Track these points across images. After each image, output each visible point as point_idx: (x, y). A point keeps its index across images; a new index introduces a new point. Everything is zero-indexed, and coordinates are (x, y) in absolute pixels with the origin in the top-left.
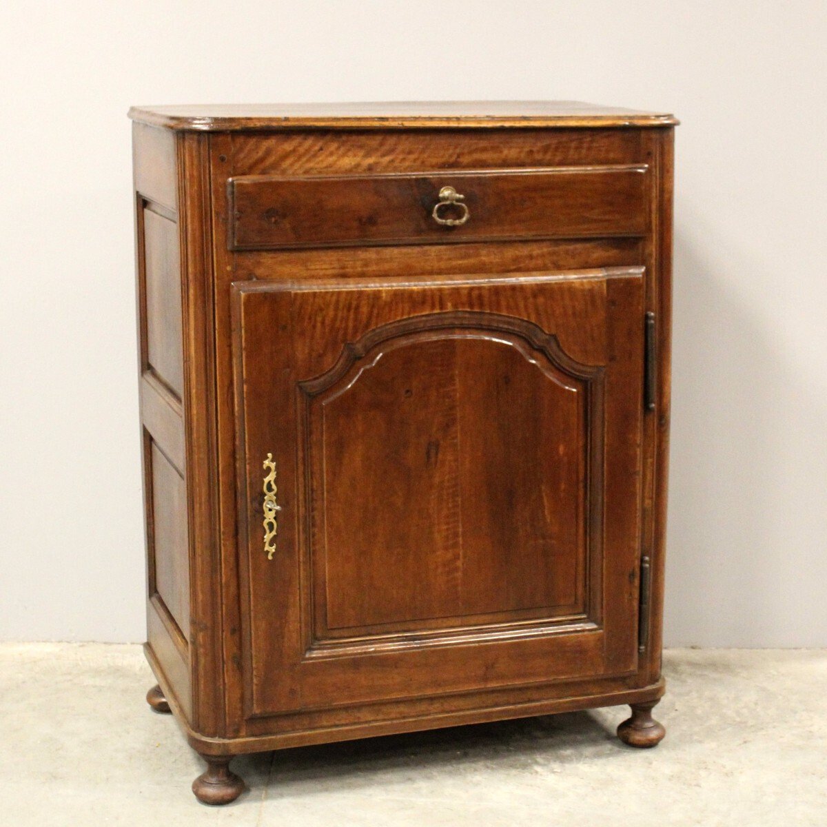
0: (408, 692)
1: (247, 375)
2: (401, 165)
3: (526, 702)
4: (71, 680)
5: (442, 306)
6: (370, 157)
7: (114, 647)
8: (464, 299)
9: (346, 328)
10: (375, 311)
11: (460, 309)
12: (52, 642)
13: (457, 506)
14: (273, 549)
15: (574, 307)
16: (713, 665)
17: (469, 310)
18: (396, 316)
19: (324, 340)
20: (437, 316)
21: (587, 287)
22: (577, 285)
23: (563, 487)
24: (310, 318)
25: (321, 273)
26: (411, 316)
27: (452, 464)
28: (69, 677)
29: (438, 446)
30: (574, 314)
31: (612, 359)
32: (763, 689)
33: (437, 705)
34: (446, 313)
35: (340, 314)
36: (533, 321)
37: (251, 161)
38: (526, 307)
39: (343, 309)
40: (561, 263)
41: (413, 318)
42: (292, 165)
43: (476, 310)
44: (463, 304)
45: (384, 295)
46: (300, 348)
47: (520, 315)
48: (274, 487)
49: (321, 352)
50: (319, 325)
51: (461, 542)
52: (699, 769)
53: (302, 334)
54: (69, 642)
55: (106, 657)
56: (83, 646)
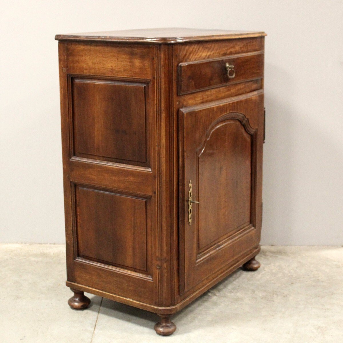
1: (186, 149)
2: (215, 55)
4: (25, 259)
5: (227, 111)
6: (209, 52)
7: (43, 245)
8: (231, 108)
9: (207, 124)
10: (213, 116)
12: (18, 243)
14: (191, 221)
15: (252, 107)
16: (280, 252)
17: (232, 112)
18: (217, 117)
19: (202, 130)
24: (199, 121)
26: (220, 116)
28: (25, 257)
30: (252, 109)
31: (259, 125)
32: (300, 262)
34: (227, 114)
35: (206, 119)
36: (244, 114)
38: (243, 109)
39: (206, 116)
44: (231, 110)
45: (215, 109)
47: (242, 112)
48: (192, 194)
49: (202, 135)
50: (201, 124)
52: (274, 294)
53: (198, 128)
54: (25, 243)
55: (40, 249)
56: (31, 245)
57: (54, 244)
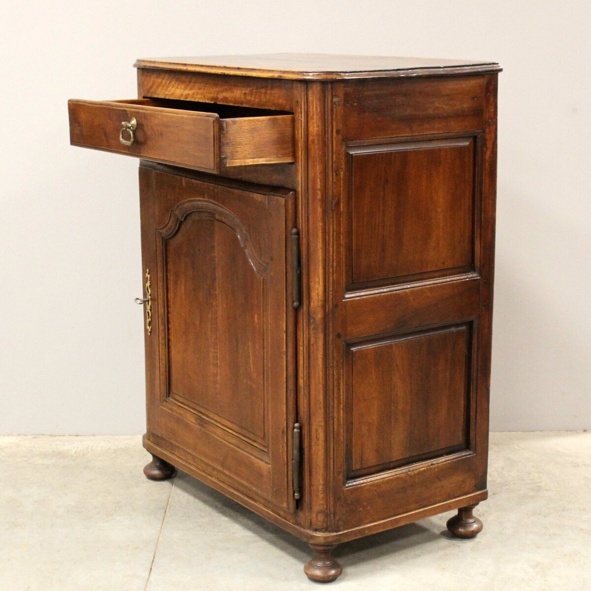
4: (27, 461)
5: (203, 195)
8: (212, 193)
9: (171, 199)
10: (181, 192)
12: (13, 435)
13: (217, 338)
14: (150, 329)
17: (213, 201)
19: (164, 205)
26: (193, 199)
27: (215, 308)
28: (26, 459)
32: (509, 459)
35: (169, 190)
38: (235, 205)
43: (216, 203)
44: (211, 197)
46: (156, 207)
48: (149, 290)
49: (163, 212)
50: (162, 195)
51: (219, 364)
54: (26, 435)
55: (51, 445)
56: (35, 437)
57: (77, 436)
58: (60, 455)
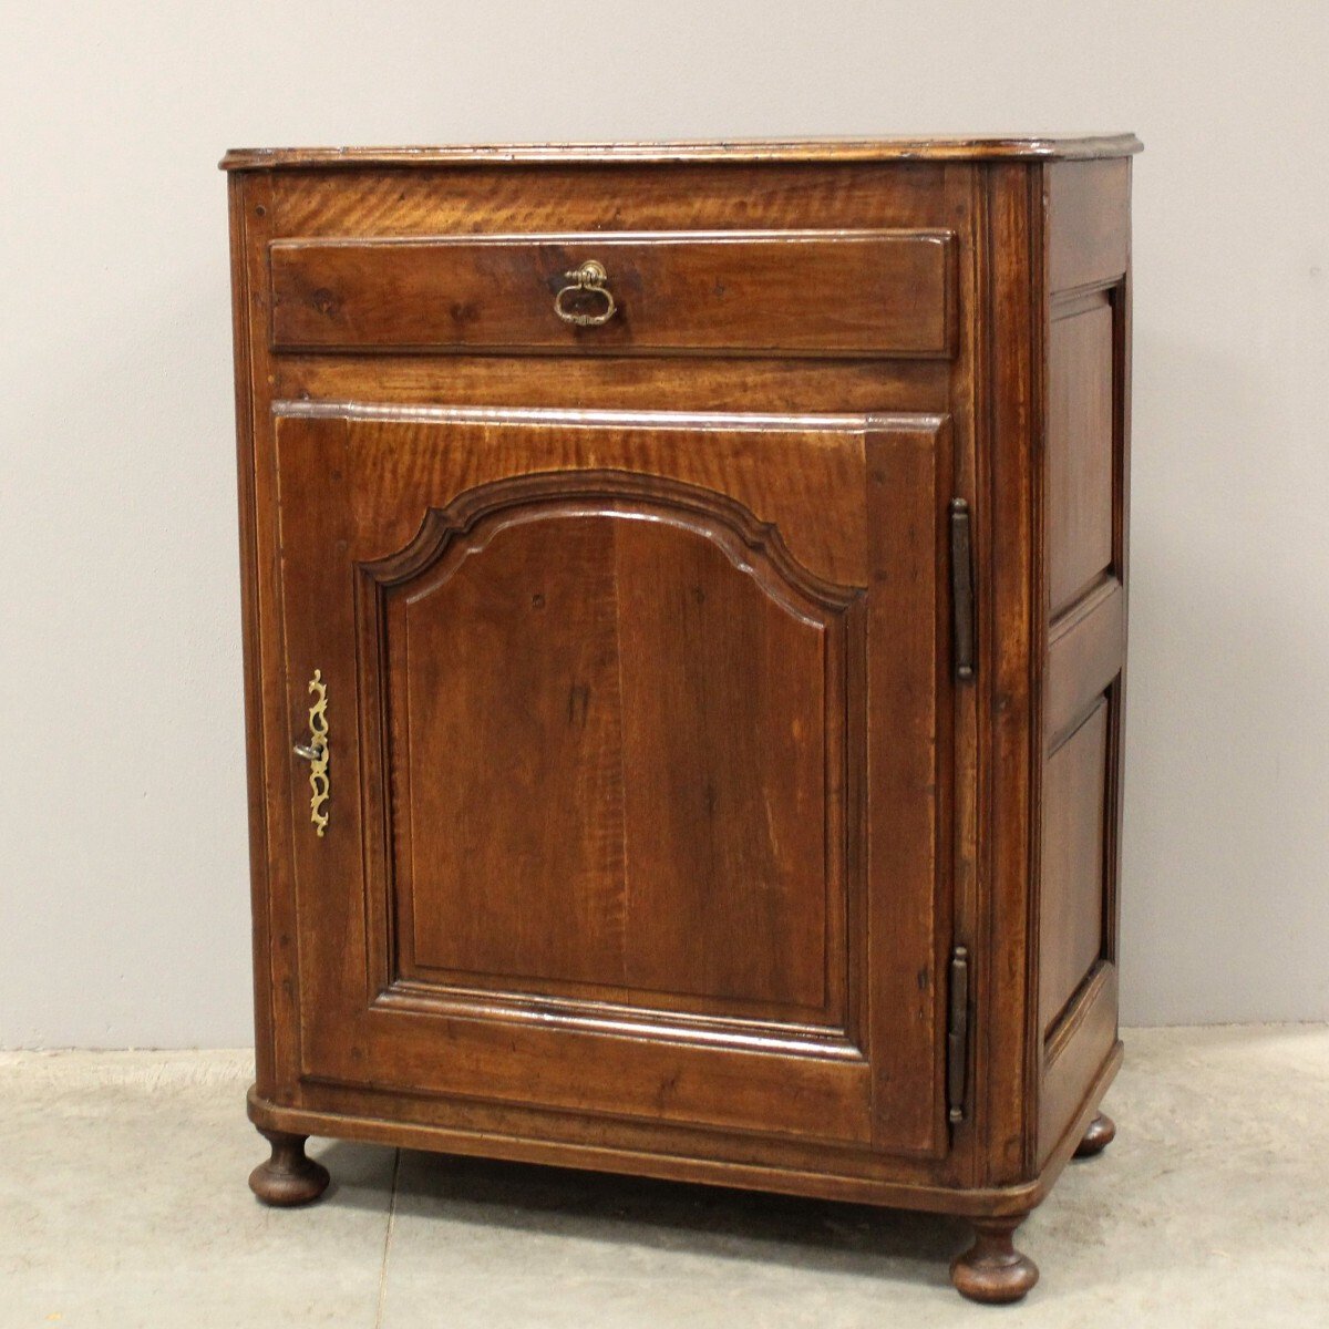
0: (534, 1095)
1: (285, 545)
2: (525, 224)
3: (747, 1163)
5: (580, 459)
6: (477, 210)
7: (109, 1055)
8: (617, 451)
9: (430, 483)
10: (474, 461)
11: (611, 467)
13: (620, 801)
14: (323, 821)
15: (807, 477)
17: (624, 469)
18: (506, 469)
19: (396, 501)
20: (573, 475)
21: (830, 444)
22: (811, 440)
23: (800, 795)
24: (374, 464)
25: (405, 394)
26: (531, 472)
27: (611, 727)
29: (587, 694)
30: (808, 488)
31: (880, 577)
32: (1181, 1089)
33: (595, 1131)
34: (587, 471)
35: (419, 462)
36: (736, 498)
37: (300, 215)
38: (722, 470)
39: (424, 452)
40: (798, 400)
41: (535, 475)
42: (358, 223)
43: (638, 470)
44: (614, 460)
45: (487, 434)
46: (360, 510)
47: (710, 482)
48: (324, 723)
49: (393, 518)
50: (388, 476)
51: (626, 862)
52: (1098, 1216)
53: (364, 488)
54: (33, 1050)
55: (96, 1071)
56: (56, 1055)
57: (155, 1050)
58: (116, 1094)
